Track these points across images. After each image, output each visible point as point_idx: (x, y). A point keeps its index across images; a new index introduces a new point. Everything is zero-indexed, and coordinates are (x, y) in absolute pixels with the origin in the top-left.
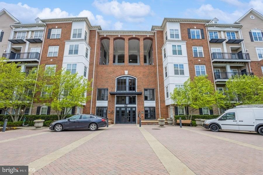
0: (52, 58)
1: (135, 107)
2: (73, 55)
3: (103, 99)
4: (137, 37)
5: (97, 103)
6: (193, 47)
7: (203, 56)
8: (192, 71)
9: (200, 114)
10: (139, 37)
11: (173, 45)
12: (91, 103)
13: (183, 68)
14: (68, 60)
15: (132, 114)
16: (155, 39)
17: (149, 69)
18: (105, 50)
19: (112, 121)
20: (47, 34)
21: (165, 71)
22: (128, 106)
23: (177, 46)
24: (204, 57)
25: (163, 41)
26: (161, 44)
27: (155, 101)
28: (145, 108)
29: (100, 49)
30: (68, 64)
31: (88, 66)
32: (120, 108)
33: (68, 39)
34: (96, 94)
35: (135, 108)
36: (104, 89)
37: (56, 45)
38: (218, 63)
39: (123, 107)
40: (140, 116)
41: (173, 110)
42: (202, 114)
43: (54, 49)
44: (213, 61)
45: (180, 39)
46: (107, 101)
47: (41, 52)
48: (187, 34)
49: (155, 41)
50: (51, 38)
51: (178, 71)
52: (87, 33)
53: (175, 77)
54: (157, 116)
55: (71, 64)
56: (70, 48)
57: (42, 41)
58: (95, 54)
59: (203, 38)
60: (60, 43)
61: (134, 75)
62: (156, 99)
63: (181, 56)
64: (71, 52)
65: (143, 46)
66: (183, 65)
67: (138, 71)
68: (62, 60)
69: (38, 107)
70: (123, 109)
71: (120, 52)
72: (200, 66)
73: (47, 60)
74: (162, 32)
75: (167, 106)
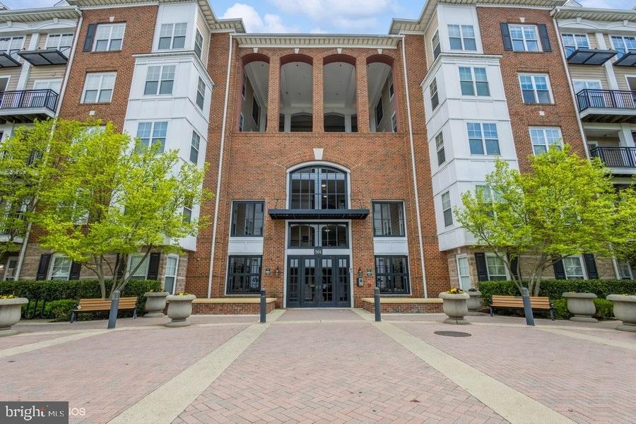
0: (93, 107)
1: (347, 257)
2: (158, 96)
3: (250, 233)
4: (348, 53)
5: (230, 245)
6: (520, 75)
7: (553, 102)
8: (522, 145)
9: (557, 278)
10: (354, 55)
11: (460, 68)
12: (211, 243)
13: (495, 134)
14: (141, 109)
15: (335, 278)
16: (400, 59)
17: (385, 145)
18: (255, 102)
19: (275, 299)
20: (83, 39)
21: (438, 146)
22: (326, 252)
23: (472, 71)
24: (555, 105)
25: (425, 63)
26: (420, 71)
27: (406, 238)
28: (377, 259)
29: (240, 90)
30: (140, 124)
31: (204, 132)
32: (302, 259)
33: (146, 50)
34: (227, 217)
35: (345, 261)
36: (254, 203)
37: (108, 69)
38: (597, 124)
39: (309, 257)
40: (361, 284)
41: (471, 264)
42: (565, 278)
43: (101, 82)
44: (583, 114)
45: (480, 50)
46: (262, 239)
47: (61, 90)
48: (500, 38)
49: (401, 66)
50: (93, 50)
51: (483, 142)
52: (202, 39)
53: (473, 160)
54: (413, 284)
55: (151, 123)
56: (148, 76)
57: (67, 60)
58: (226, 100)
59: (547, 49)
60: (121, 64)
61: (343, 162)
62: (410, 234)
63: (487, 98)
64: (150, 88)
65: (365, 79)
66: (495, 124)
67: (353, 148)
68: (123, 113)
69: (42, 256)
70: (310, 264)
71: (297, 107)
72: (544, 130)
73: (79, 113)
74: (420, 39)
75: (446, 253)
